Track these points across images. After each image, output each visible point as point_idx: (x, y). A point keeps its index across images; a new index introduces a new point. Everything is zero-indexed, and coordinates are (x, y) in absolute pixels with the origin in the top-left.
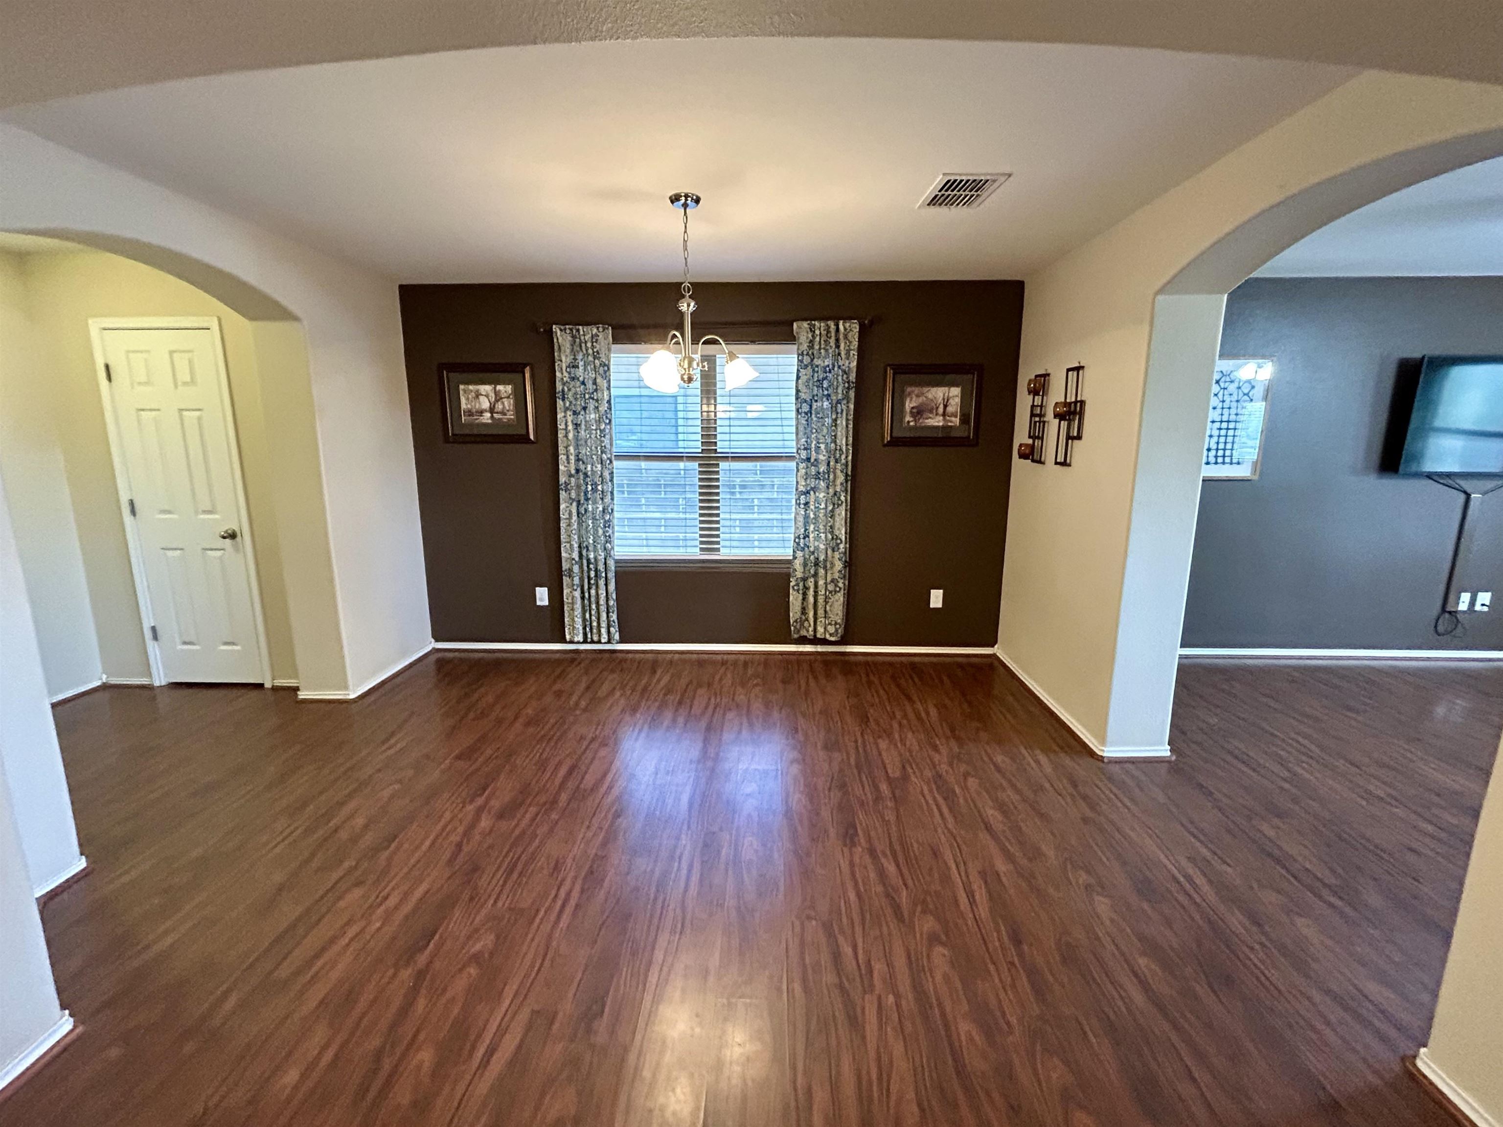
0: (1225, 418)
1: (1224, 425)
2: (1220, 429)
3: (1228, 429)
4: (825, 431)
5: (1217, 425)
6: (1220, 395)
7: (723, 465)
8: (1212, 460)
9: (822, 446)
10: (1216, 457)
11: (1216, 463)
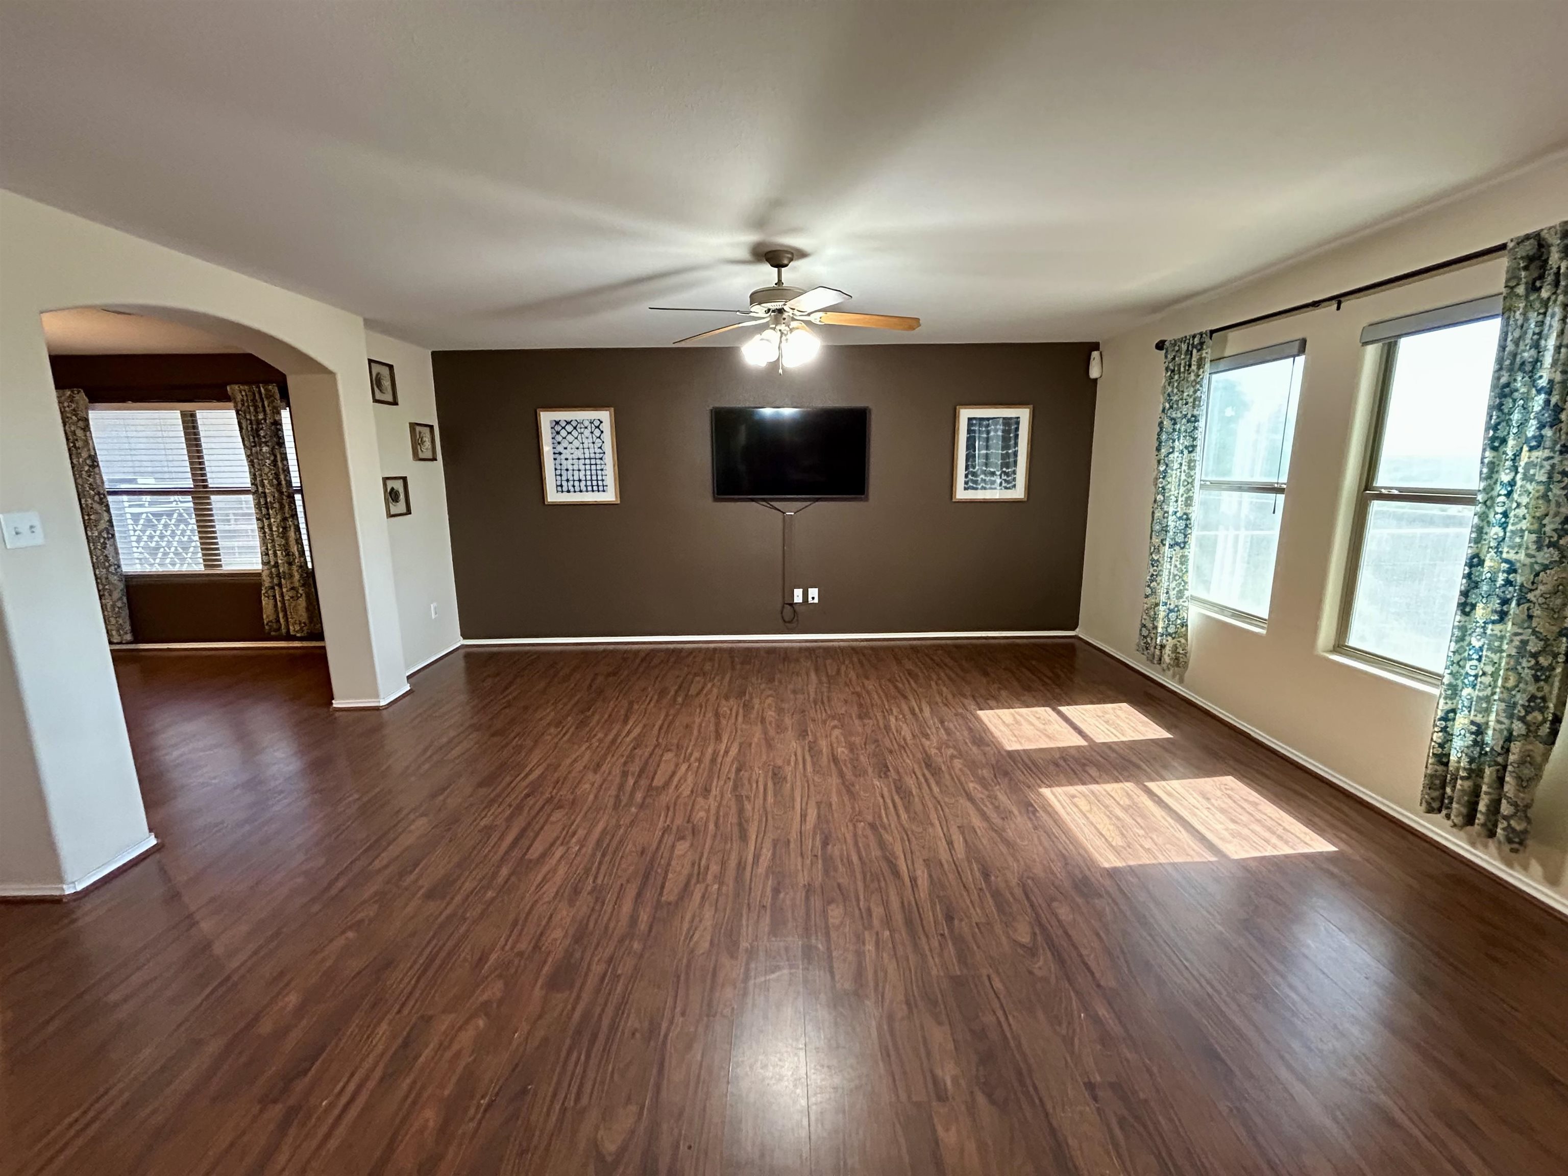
0: (587, 456)
1: (587, 461)
2: (585, 464)
3: (591, 464)
4: (267, 470)
5: (582, 461)
6: (579, 438)
7: (213, 498)
8: (584, 489)
9: (266, 482)
10: (586, 486)
11: (587, 491)
